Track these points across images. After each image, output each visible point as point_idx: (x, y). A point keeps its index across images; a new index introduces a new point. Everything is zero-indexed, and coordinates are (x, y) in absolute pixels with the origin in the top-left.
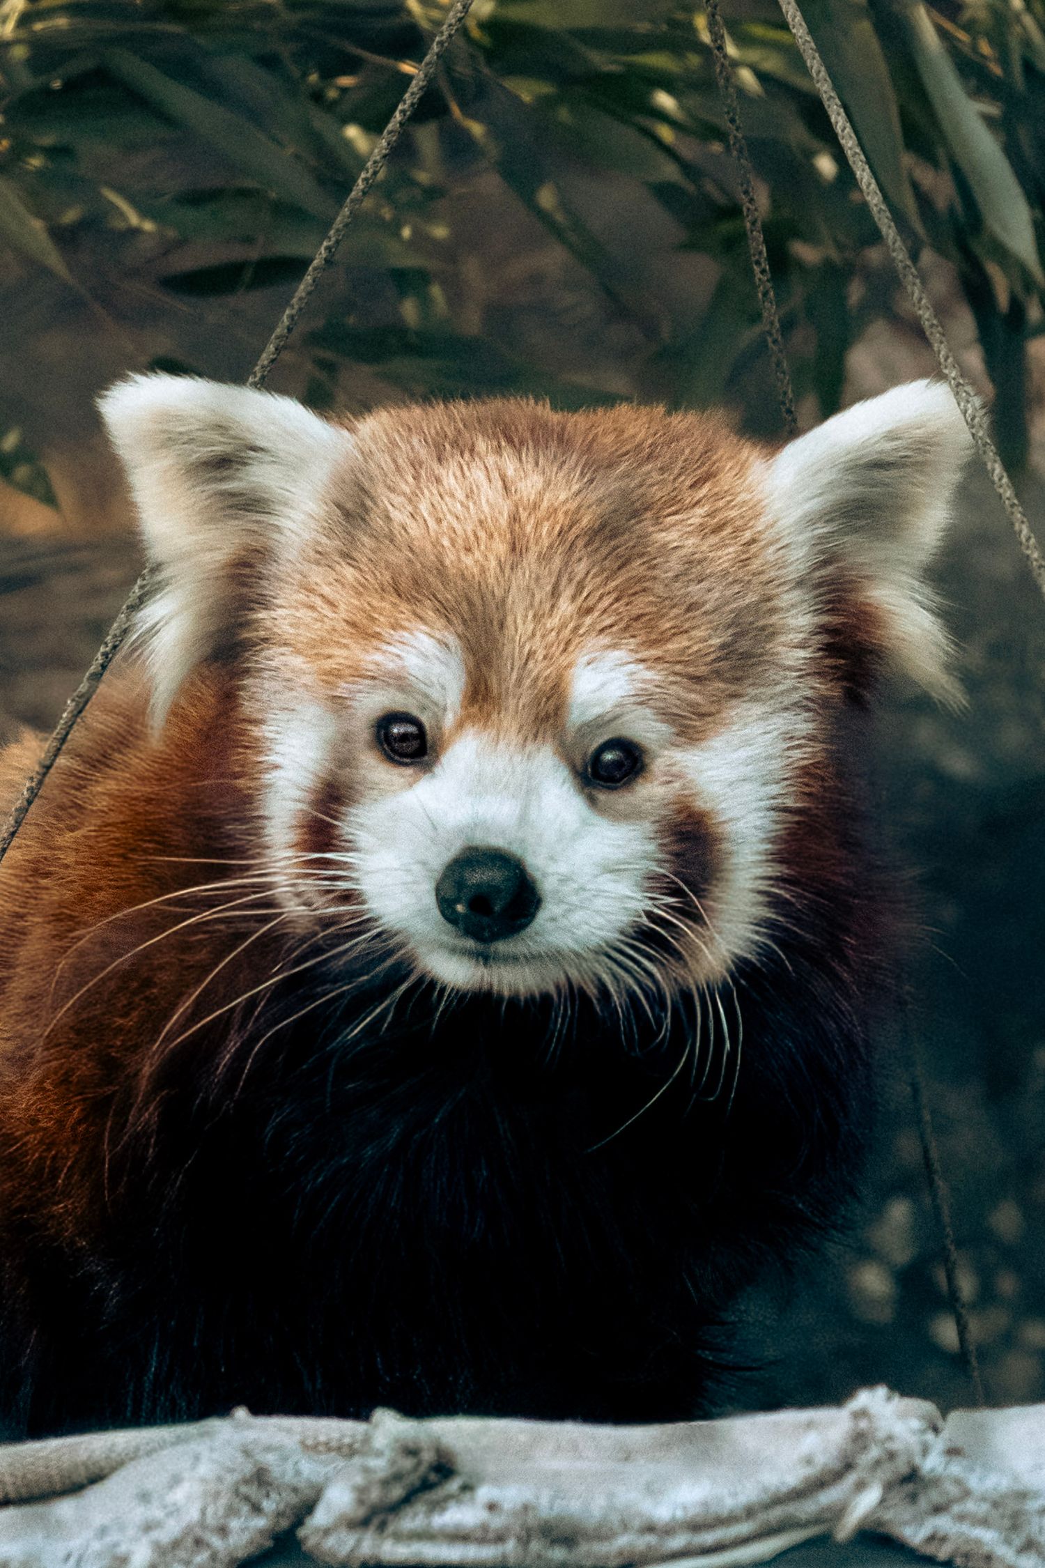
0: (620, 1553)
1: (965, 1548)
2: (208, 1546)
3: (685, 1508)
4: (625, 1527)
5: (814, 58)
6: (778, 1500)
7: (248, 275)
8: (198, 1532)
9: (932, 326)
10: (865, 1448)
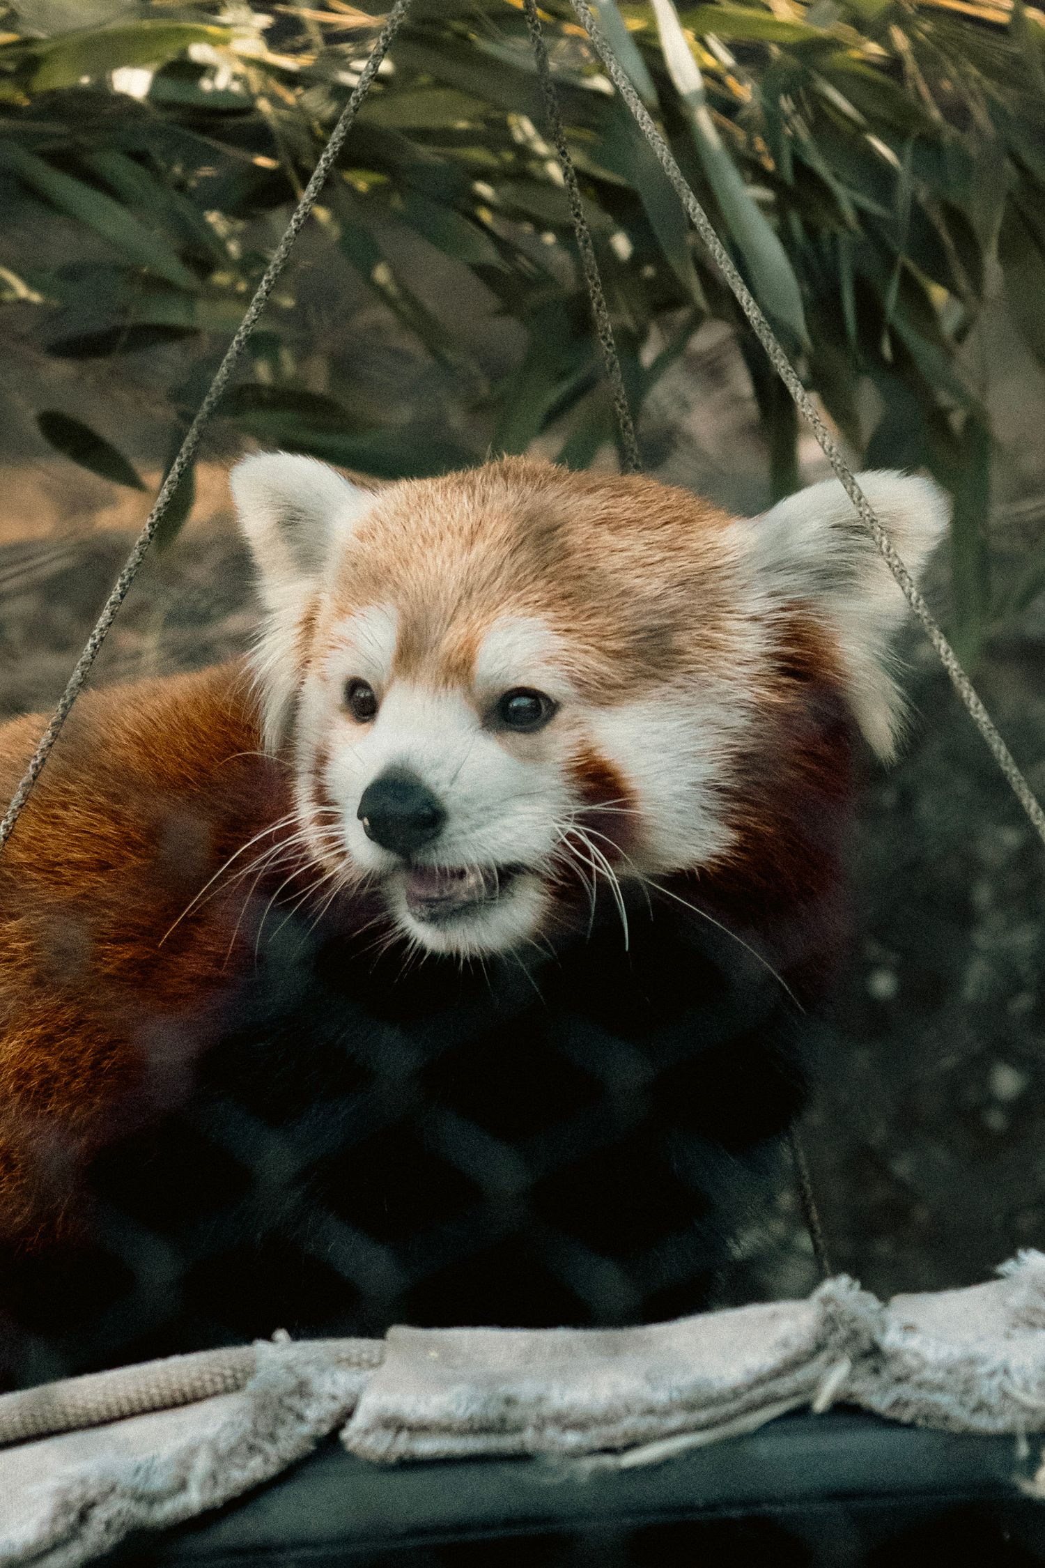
0: (625, 1434)
1: (926, 1411)
2: (261, 1451)
3: (680, 1391)
4: (629, 1410)
5: (637, 105)
6: (760, 1381)
7: (124, 339)
8: (251, 1440)
9: (787, 372)
10: (835, 1329)
